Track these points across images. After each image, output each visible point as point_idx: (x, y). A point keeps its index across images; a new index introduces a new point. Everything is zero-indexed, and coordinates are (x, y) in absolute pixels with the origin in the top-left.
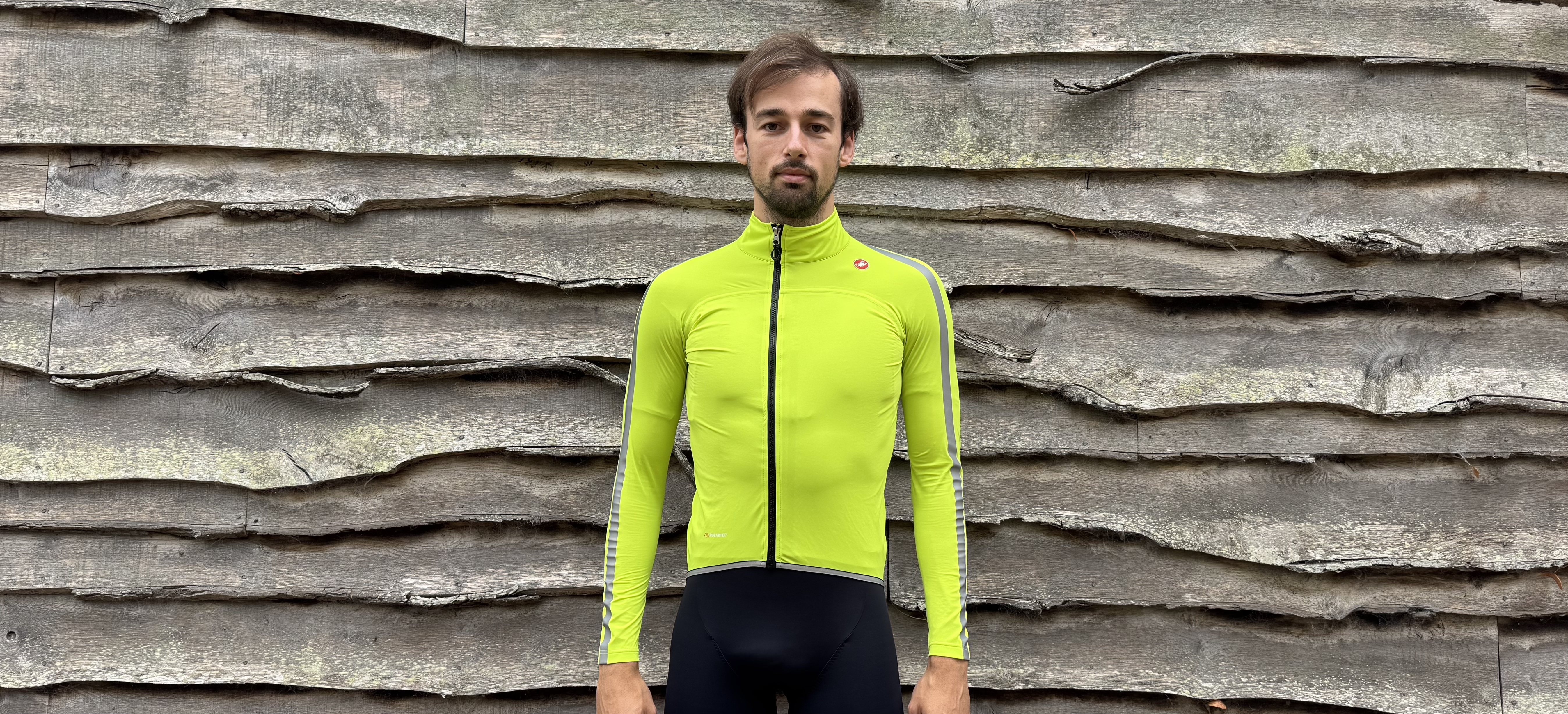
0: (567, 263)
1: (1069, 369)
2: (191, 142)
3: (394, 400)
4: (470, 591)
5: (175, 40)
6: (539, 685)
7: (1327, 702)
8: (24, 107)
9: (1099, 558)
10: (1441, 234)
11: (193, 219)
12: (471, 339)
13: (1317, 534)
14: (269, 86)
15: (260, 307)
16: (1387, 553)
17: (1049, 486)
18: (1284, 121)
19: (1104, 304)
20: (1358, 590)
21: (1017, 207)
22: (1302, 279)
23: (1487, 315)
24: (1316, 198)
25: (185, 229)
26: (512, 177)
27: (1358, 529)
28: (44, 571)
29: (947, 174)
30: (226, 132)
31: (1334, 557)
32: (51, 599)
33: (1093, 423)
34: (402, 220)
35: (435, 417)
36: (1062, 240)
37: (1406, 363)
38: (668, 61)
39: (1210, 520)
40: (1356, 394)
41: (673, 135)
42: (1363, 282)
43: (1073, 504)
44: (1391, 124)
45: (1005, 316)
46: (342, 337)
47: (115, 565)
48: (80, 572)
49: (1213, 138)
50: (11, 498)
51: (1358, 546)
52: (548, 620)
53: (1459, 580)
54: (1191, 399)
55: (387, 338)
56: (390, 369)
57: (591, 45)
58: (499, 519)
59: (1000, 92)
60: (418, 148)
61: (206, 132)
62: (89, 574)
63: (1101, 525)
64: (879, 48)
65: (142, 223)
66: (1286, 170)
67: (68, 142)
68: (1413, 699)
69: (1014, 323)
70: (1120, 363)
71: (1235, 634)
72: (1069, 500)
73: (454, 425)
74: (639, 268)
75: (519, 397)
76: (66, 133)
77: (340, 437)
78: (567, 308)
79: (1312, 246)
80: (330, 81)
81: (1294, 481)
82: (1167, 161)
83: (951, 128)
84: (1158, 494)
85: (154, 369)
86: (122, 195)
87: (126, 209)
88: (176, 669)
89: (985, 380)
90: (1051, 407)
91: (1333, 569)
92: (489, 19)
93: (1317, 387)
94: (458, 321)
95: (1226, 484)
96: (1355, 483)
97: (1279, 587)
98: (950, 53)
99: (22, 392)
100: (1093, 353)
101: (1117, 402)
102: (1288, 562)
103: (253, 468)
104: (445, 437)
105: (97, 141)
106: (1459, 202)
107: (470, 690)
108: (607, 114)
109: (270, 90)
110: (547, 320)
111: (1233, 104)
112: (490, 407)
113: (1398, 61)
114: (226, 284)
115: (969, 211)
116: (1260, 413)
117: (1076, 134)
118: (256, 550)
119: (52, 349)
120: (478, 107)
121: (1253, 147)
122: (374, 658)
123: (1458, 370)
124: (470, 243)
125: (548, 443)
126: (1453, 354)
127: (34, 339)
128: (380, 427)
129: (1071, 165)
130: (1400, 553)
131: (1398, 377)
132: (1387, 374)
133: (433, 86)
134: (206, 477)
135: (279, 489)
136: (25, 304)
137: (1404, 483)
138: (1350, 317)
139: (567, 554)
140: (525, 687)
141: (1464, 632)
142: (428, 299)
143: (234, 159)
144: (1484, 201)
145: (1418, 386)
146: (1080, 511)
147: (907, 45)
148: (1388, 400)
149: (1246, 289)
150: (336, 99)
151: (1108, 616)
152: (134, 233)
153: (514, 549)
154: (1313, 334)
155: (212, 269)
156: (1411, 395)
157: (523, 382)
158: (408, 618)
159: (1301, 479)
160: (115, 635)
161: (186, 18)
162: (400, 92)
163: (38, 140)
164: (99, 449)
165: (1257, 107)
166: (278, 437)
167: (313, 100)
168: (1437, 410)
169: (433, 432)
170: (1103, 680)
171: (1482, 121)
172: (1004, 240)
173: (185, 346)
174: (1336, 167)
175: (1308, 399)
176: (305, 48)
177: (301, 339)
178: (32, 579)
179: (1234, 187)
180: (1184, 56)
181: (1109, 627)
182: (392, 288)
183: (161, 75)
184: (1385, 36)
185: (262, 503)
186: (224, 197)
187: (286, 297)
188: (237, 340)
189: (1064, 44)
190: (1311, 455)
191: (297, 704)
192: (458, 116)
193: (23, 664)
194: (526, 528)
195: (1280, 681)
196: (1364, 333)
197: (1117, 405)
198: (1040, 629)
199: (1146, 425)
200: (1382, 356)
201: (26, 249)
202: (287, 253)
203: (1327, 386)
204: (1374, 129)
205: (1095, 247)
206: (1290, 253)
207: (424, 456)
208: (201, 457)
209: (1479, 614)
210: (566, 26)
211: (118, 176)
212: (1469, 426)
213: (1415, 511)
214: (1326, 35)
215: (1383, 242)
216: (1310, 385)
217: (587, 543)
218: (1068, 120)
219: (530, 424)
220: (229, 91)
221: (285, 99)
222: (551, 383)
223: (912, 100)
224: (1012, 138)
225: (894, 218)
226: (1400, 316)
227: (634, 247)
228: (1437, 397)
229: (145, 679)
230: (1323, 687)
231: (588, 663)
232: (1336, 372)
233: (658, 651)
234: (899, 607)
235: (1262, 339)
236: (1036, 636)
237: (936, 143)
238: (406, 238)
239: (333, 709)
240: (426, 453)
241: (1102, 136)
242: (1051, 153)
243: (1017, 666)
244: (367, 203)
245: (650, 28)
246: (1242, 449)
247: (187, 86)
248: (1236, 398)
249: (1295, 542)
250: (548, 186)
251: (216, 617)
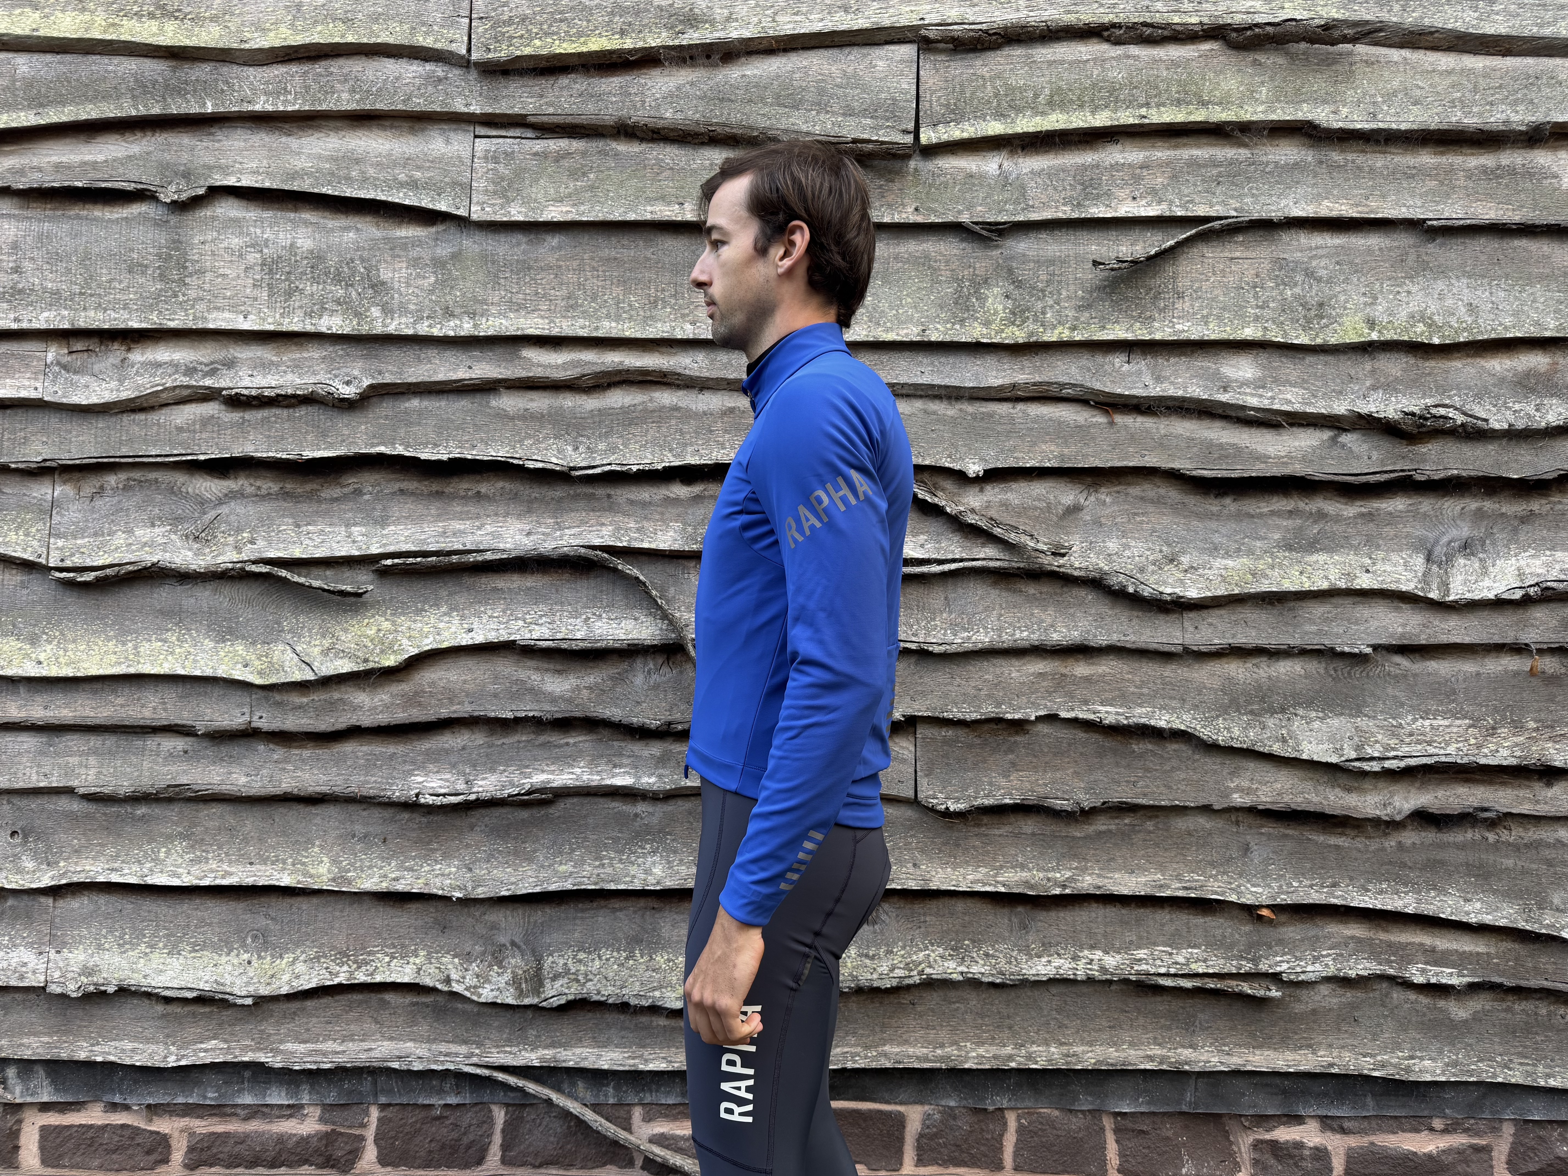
0: (577, 448)
1: (1109, 555)
2: (191, 325)
3: (400, 592)
4: (481, 789)
5: (174, 219)
6: (553, 887)
7: (1385, 908)
8: (21, 291)
9: (1141, 756)
10: (1510, 408)
11: (194, 405)
12: (479, 528)
13: (1375, 730)
14: (270, 266)
15: (263, 496)
16: (1451, 749)
17: (1087, 679)
18: (1338, 289)
19: (1147, 486)
20: (1419, 788)
21: (1052, 383)
22: (1358, 458)
23: (1558, 495)
24: (1373, 371)
25: (186, 416)
26: (520, 358)
27: (1419, 723)
28: (46, 769)
29: (976, 348)
30: (227, 315)
31: (1392, 754)
32: (54, 798)
33: (1135, 613)
34: (407, 405)
35: (444, 609)
36: (1101, 419)
37: (1471, 547)
38: (682, 233)
39: (1260, 715)
40: (1416, 580)
41: (687, 311)
42: (1424, 461)
43: (1113, 699)
44: (1455, 291)
45: (1039, 500)
46: (347, 526)
47: (119, 763)
48: (83, 771)
49: (1262, 307)
50: (13, 693)
51: (1419, 742)
52: (562, 820)
53: (1528, 778)
54: (1241, 586)
55: (393, 528)
56: (396, 561)
57: (601, 217)
58: (510, 715)
59: (1034, 261)
60: (423, 329)
61: (206, 314)
62: (92, 772)
63: (1143, 721)
64: (904, 215)
65: (142, 409)
66: (1341, 341)
67: (66, 327)
68: (1478, 905)
69: (1049, 507)
70: (1164, 549)
71: (1286, 836)
72: (1108, 695)
73: (463, 618)
74: (653, 453)
75: (529, 589)
76: (63, 317)
77: (346, 631)
78: (579, 495)
79: (1368, 423)
80: (332, 261)
81: (1349, 673)
82: (1213, 332)
83: (982, 299)
84: (1205, 688)
85: (155, 560)
86: (121, 381)
87: (125, 395)
88: (180, 870)
89: (1019, 568)
90: (1088, 596)
91: (1392, 767)
92: (495, 193)
93: (1374, 572)
94: (466, 509)
95: (1277, 677)
96: (1415, 675)
97: (1333, 787)
98: (980, 220)
99: (23, 586)
100: (1134, 538)
101: (1160, 589)
102: (1343, 759)
103: (257, 663)
104: (453, 629)
105: (95, 325)
106: (1528, 374)
107: (481, 892)
108: (618, 291)
109: (271, 270)
110: (558, 508)
111: (1283, 272)
112: (500, 598)
113: (1461, 222)
114: (228, 473)
115: (1001, 388)
116: (1314, 601)
117: (1115, 304)
118: (262, 748)
119: (52, 540)
120: (485, 285)
121: (1305, 317)
122: (383, 859)
123: (1527, 554)
124: (478, 428)
125: (560, 636)
126: (1522, 537)
127: (34, 530)
128: (387, 620)
129: (1111, 337)
130: (1465, 749)
131: (1462, 561)
132: (1450, 559)
133: (438, 264)
134: (209, 672)
135: (283, 684)
136: (25, 495)
137: (1468, 675)
138: (1410, 497)
139: (581, 751)
140: (538, 889)
141: (1533, 834)
142: (435, 487)
143: (235, 342)
144: (1556, 373)
145: (1485, 572)
146: (1121, 706)
147: (934, 211)
148: (1451, 586)
149: (1298, 469)
150: (338, 278)
151: (1150, 818)
152: (134, 420)
153: (525, 746)
154: (1369, 517)
155: (213, 456)
156: (1476, 581)
157: (533, 573)
158: (418, 818)
159: (1357, 671)
160: (119, 835)
161: (184, 196)
162: (404, 270)
163: (35, 325)
164: (100, 643)
165: (1310, 274)
166: (283, 631)
167: (315, 280)
168: (1505, 596)
169: (441, 625)
170: (1145, 885)
171: (1553, 286)
172: (1037, 419)
173: (187, 536)
174: (1396, 337)
175: (1364, 586)
176: (307, 227)
177: (305, 528)
178: (34, 777)
179: (1284, 360)
180: (1230, 220)
181: (1151, 828)
182: (397, 476)
183: (159, 255)
184: (1448, 196)
185: (267, 699)
186: (224, 381)
187: (289, 486)
188: (239, 530)
189: (1103, 209)
190: (1368, 646)
191: (304, 907)
192: (463, 295)
193: (27, 864)
194: (537, 724)
195: (1334, 885)
196: (1425, 515)
197: (1161, 593)
198: (1077, 832)
199: (1192, 615)
200: (1445, 539)
201: (25, 438)
202: (290, 440)
203: (1385, 571)
204: (1436, 296)
205: (1137, 425)
206: (1345, 430)
207: (432, 650)
208: (204, 651)
209: (1549, 814)
210: (574, 197)
211: (117, 361)
212: (1539, 614)
213: (1480, 705)
214: (1383, 196)
215: (1445, 418)
216: (1368, 571)
217: (601, 740)
218: (1108, 290)
219: (541, 616)
220: (229, 272)
221: (286, 280)
222: (563, 573)
223: (940, 270)
224: (1048, 309)
225: (921, 397)
226: (1463, 496)
227: (647, 431)
228: (1505, 583)
229: (150, 881)
230: (1381, 892)
231: (603, 865)
232: (1394, 557)
233: (675, 852)
234: (927, 808)
235: (1315, 522)
236: (1074, 838)
237: (966, 316)
238: (411, 423)
239: (341, 911)
240: (435, 646)
241: (1144, 306)
242: (1089, 324)
243: (1053, 870)
244: (371, 387)
245: (663, 198)
246: (1295, 641)
247: (186, 267)
248: (1288, 586)
249: (1351, 738)
250: (557, 367)
251: (221, 817)
